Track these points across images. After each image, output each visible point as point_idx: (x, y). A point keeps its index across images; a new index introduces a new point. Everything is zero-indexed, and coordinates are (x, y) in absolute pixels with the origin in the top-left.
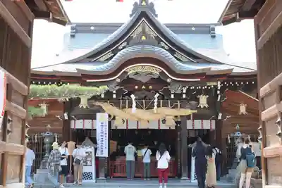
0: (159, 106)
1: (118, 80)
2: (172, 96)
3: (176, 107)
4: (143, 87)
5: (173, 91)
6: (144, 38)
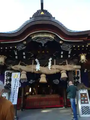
1: (25, 43)
2: (62, 57)
4: (43, 52)
5: (62, 53)
6: (42, 13)
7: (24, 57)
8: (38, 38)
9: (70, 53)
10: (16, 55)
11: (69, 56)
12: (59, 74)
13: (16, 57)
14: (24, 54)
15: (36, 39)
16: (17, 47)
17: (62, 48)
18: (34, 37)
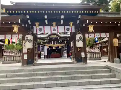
1: (49, 39)
2: (59, 41)
11: (62, 41)
12: (58, 47)
15: (52, 38)
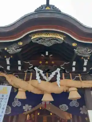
0: (61, 78)
2: (74, 69)
3: (78, 79)
4: (47, 62)
5: (74, 63)
6: (48, 8)
7: (20, 68)
8: (40, 39)
9: (85, 64)
10: (8, 65)
11: (85, 69)
13: (8, 68)
14: (19, 62)
15: (37, 40)
16: (8, 49)
17: (77, 52)
18: (35, 37)
